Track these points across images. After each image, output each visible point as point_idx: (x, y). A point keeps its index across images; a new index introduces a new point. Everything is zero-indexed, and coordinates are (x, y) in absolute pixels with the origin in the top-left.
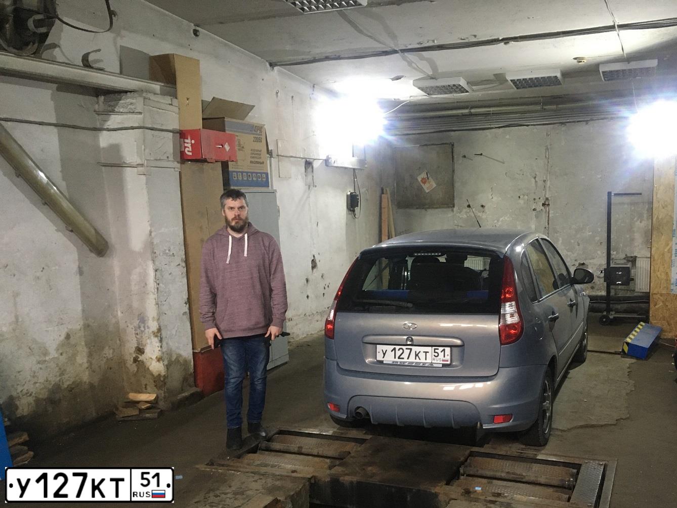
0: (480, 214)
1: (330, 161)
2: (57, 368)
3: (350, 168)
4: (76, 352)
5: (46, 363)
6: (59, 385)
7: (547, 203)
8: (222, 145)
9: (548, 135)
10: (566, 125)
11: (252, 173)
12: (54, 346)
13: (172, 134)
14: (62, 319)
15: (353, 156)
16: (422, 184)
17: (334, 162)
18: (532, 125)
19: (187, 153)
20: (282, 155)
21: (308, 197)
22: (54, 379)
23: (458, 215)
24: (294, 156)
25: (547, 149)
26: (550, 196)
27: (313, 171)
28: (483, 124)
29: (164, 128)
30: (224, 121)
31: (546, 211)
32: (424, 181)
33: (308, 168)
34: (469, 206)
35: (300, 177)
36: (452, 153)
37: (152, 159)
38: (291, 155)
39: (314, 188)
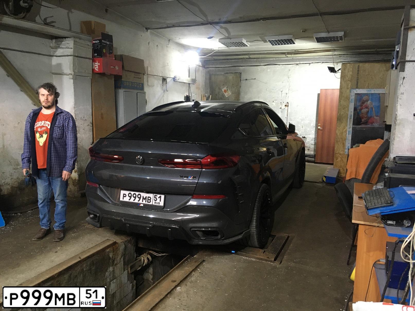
1: (176, 78)
3: (186, 83)
5: (18, 169)
7: (287, 105)
8: (114, 67)
9: (289, 70)
10: (299, 65)
11: (134, 83)
15: (189, 77)
18: (281, 65)
19: (96, 69)
20: (150, 74)
21: (163, 96)
22: (21, 178)
24: (157, 75)
25: (288, 77)
26: (289, 101)
28: (257, 63)
29: (84, 56)
31: (287, 109)
32: (225, 91)
33: (164, 82)
35: (159, 86)
36: (240, 77)
39: (166, 92)
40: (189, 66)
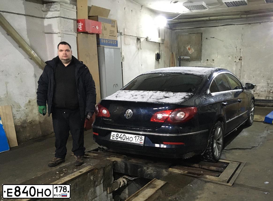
0: (212, 64)
1: (148, 39)
2: (25, 114)
3: (157, 42)
4: (33, 108)
5: (20, 111)
6: (26, 121)
7: (241, 59)
8: (95, 27)
9: (243, 29)
10: (251, 24)
11: (110, 40)
12: (24, 105)
13: (73, 21)
14: (27, 94)
15: (159, 37)
16: (188, 50)
17: (150, 39)
18: (236, 25)
19: (80, 29)
20: (126, 34)
21: (138, 53)
22: (23, 118)
23: (203, 64)
24: (132, 35)
25: (242, 35)
26: (242, 55)
27: (140, 43)
28: (216, 24)
29: (69, 18)
30: (98, 17)
31: (240, 62)
32: (189, 49)
33: (138, 41)
34: (207, 60)
35: (134, 45)
36: (202, 37)
37: (64, 30)
38: (130, 35)
39: (140, 50)
40: (159, 28)
